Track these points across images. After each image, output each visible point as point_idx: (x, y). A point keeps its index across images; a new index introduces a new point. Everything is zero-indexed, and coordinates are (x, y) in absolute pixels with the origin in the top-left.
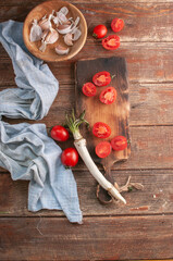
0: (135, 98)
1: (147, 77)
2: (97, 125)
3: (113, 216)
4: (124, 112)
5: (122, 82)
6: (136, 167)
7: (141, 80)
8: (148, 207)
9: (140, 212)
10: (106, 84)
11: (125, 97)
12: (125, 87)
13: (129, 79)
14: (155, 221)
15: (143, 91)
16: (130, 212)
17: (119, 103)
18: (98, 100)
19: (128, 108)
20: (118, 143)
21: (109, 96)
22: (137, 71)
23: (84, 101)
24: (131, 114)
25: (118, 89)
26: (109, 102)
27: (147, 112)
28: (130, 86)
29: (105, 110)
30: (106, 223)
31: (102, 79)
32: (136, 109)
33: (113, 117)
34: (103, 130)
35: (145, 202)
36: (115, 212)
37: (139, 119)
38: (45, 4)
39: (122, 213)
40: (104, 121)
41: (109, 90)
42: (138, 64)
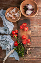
0: (32, 30)
1: (35, 24)
2: (23, 36)
3: (27, 59)
4: (30, 33)
5: (29, 25)
6: (32, 47)
9: (33, 58)
10: (25, 26)
11: (30, 29)
12: (30, 27)
13: (31, 25)
14: (37, 60)
15: (34, 28)
16: (31, 58)
17: (28, 31)
18: (23, 30)
19: (31, 32)
20: (28, 41)
21: (26, 29)
22: (33, 23)
24: (31, 33)
25: (28, 27)
26: (26, 31)
27: (35, 33)
28: (31, 27)
31: (24, 25)
32: (33, 32)
33: (27, 34)
34: (24, 37)
35: (35, 56)
36: (27, 58)
37: (33, 35)
38: (11, 7)
39: (29, 58)
40: (25, 35)
41: (26, 28)
42: (33, 21)
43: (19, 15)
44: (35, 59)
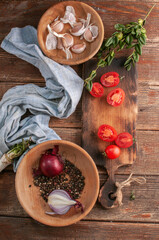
0: (144, 101)
1: (157, 80)
2: (103, 127)
3: (114, 221)
4: (131, 115)
5: (131, 83)
7: (151, 83)
8: (151, 214)
9: (142, 219)
10: (114, 85)
11: (134, 99)
12: (134, 89)
13: (139, 81)
15: (152, 94)
16: (132, 219)
17: (127, 105)
18: (105, 101)
19: (136, 111)
20: (123, 140)
21: (117, 98)
22: (147, 73)
23: (91, 102)
24: (139, 117)
25: (126, 91)
26: (117, 104)
27: (155, 116)
28: (139, 88)
29: (112, 112)
30: (106, 229)
31: (110, 79)
32: (144, 113)
33: (120, 120)
34: (108, 133)
35: (148, 210)
36: (116, 217)
37: (147, 122)
39: (125, 219)
40: (111, 124)
41: (117, 92)
42: (149, 65)
43: (97, 28)
44: (148, 225)
